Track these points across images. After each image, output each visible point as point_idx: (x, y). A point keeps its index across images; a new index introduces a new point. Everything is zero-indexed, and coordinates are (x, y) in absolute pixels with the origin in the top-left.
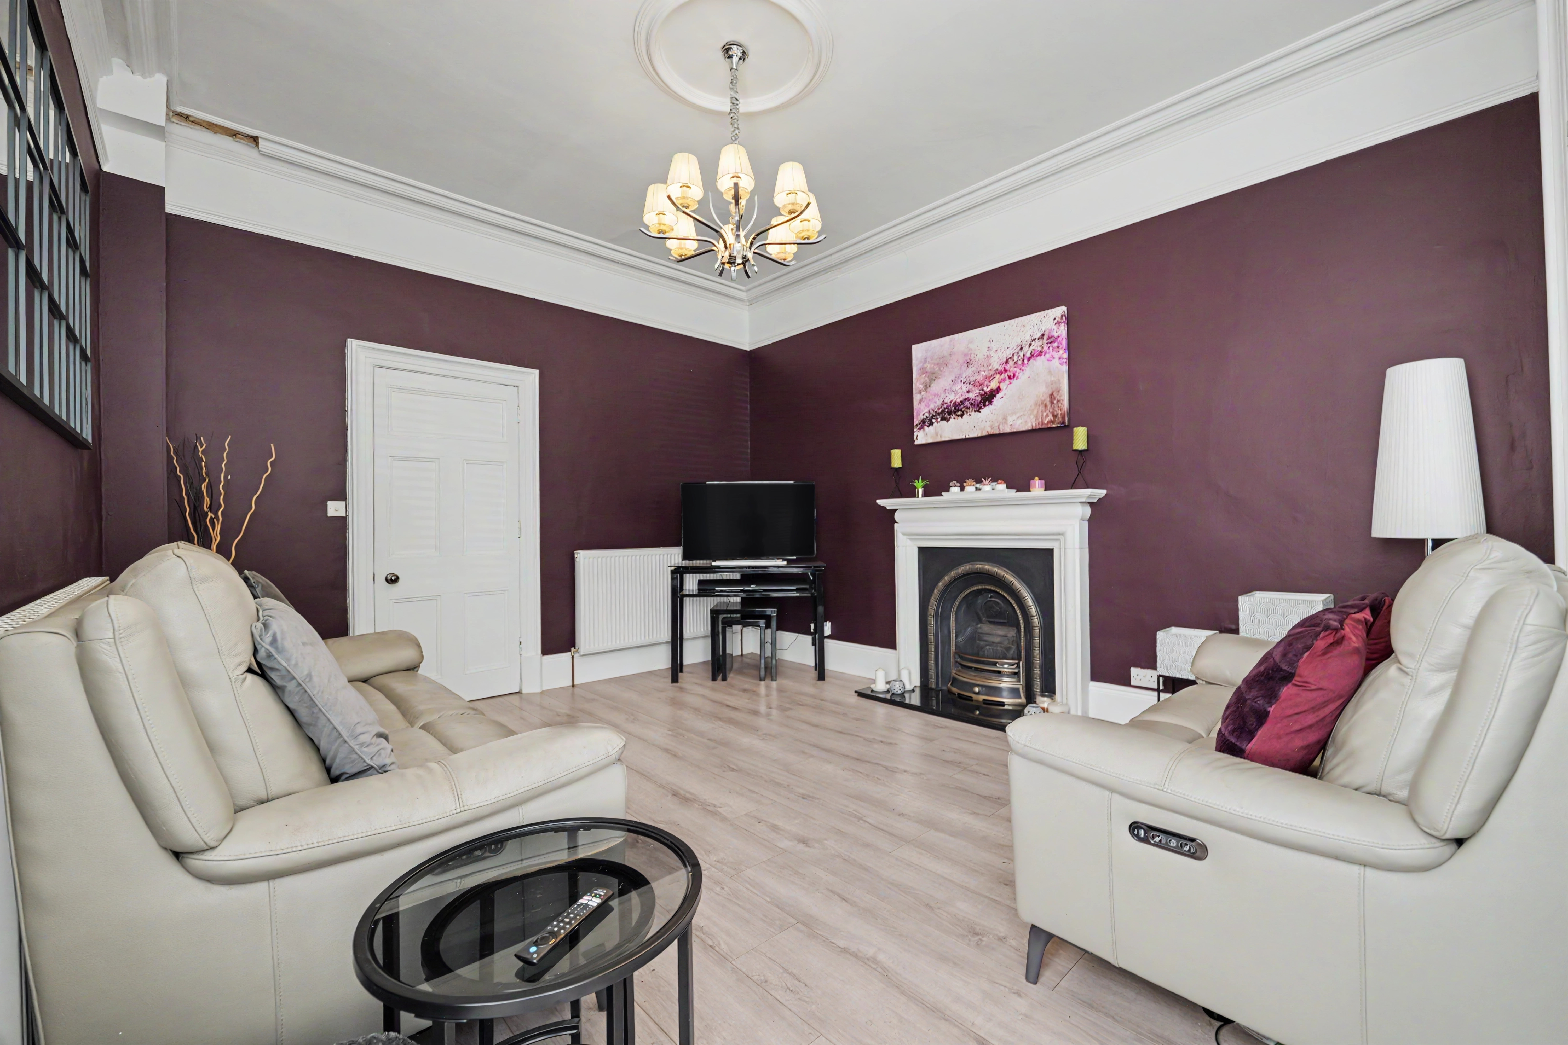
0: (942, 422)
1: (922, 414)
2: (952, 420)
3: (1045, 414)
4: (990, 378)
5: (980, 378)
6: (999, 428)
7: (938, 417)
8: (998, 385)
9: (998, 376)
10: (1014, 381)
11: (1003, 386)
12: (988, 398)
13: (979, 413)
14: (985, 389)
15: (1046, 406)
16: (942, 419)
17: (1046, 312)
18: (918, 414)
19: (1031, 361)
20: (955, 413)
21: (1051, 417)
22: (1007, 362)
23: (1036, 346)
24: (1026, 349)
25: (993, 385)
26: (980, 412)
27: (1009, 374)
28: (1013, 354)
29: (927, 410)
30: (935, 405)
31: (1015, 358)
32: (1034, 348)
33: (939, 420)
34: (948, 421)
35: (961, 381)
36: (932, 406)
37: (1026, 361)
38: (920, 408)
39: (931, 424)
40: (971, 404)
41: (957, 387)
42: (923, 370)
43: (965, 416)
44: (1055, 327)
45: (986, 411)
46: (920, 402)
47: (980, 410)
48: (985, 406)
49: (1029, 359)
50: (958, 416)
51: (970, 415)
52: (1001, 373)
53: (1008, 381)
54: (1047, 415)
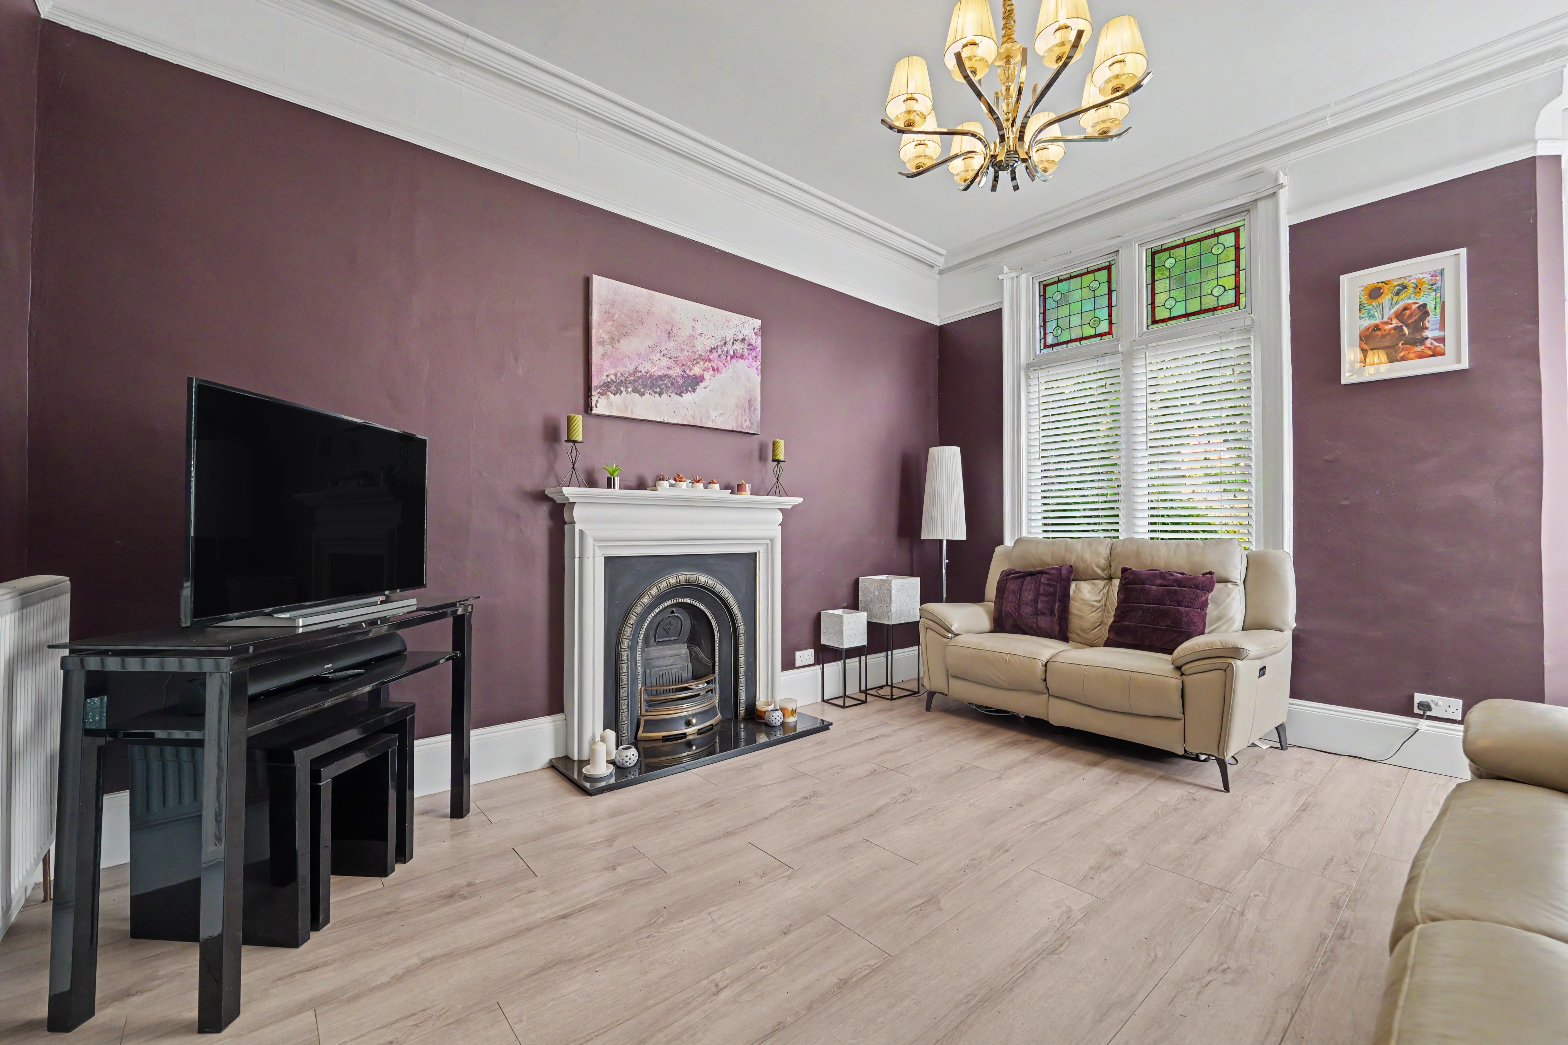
0: (633, 394)
1: (605, 374)
2: (647, 396)
3: (744, 419)
4: (695, 362)
5: (683, 356)
6: (701, 421)
7: (629, 385)
8: (702, 372)
9: (702, 363)
10: (718, 375)
11: (707, 375)
12: (693, 383)
13: (680, 397)
14: (688, 371)
15: (745, 410)
16: (634, 391)
17: (749, 318)
18: (600, 372)
19: (733, 360)
20: (651, 388)
21: (748, 423)
22: (711, 351)
23: (738, 346)
24: (729, 346)
25: (697, 370)
26: (682, 396)
27: (714, 365)
28: (717, 346)
29: (613, 371)
30: (626, 368)
31: (720, 351)
32: (736, 348)
33: (630, 390)
34: (642, 395)
35: (661, 352)
36: (621, 369)
37: (729, 358)
38: (602, 366)
39: (617, 392)
40: (672, 384)
41: (656, 356)
42: (608, 315)
43: (664, 396)
44: (754, 336)
45: (688, 397)
46: (604, 356)
47: (683, 394)
48: (687, 391)
49: (732, 358)
50: (655, 393)
51: (670, 396)
52: (704, 360)
53: (711, 372)
54: (746, 421)
